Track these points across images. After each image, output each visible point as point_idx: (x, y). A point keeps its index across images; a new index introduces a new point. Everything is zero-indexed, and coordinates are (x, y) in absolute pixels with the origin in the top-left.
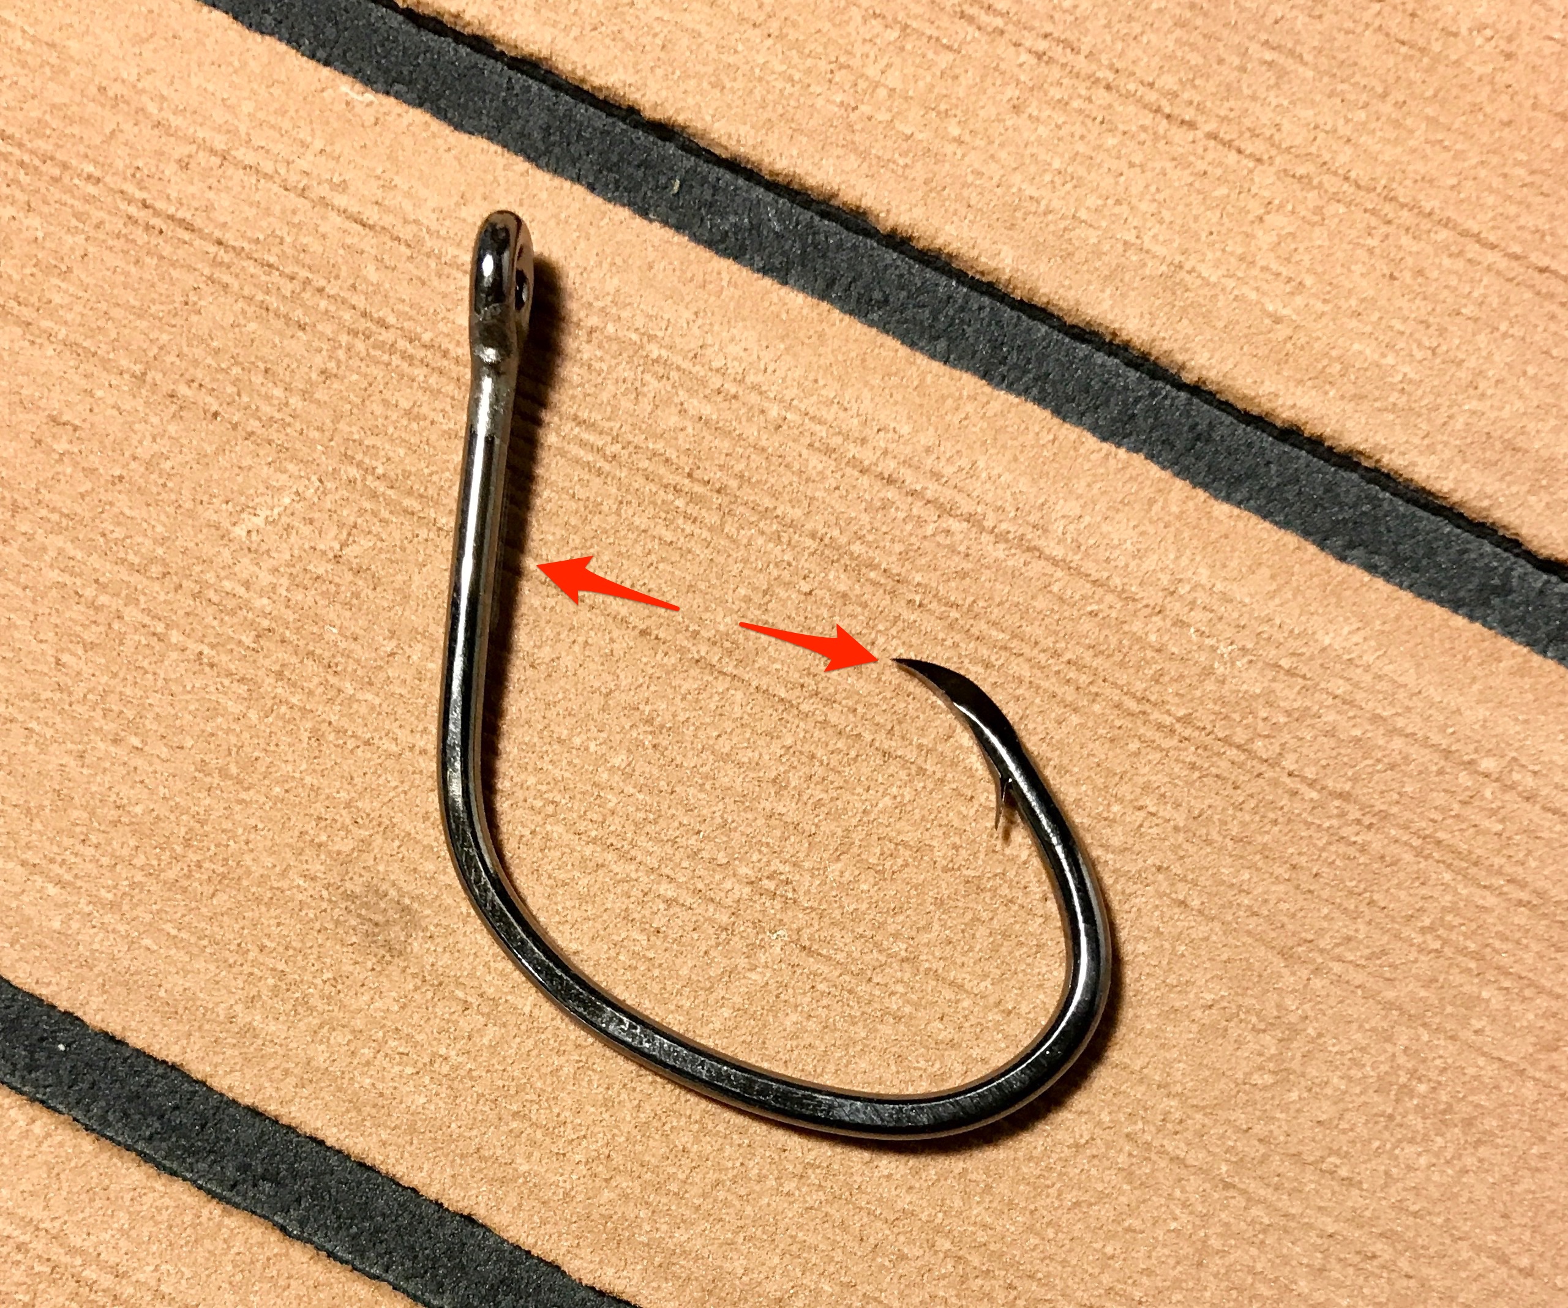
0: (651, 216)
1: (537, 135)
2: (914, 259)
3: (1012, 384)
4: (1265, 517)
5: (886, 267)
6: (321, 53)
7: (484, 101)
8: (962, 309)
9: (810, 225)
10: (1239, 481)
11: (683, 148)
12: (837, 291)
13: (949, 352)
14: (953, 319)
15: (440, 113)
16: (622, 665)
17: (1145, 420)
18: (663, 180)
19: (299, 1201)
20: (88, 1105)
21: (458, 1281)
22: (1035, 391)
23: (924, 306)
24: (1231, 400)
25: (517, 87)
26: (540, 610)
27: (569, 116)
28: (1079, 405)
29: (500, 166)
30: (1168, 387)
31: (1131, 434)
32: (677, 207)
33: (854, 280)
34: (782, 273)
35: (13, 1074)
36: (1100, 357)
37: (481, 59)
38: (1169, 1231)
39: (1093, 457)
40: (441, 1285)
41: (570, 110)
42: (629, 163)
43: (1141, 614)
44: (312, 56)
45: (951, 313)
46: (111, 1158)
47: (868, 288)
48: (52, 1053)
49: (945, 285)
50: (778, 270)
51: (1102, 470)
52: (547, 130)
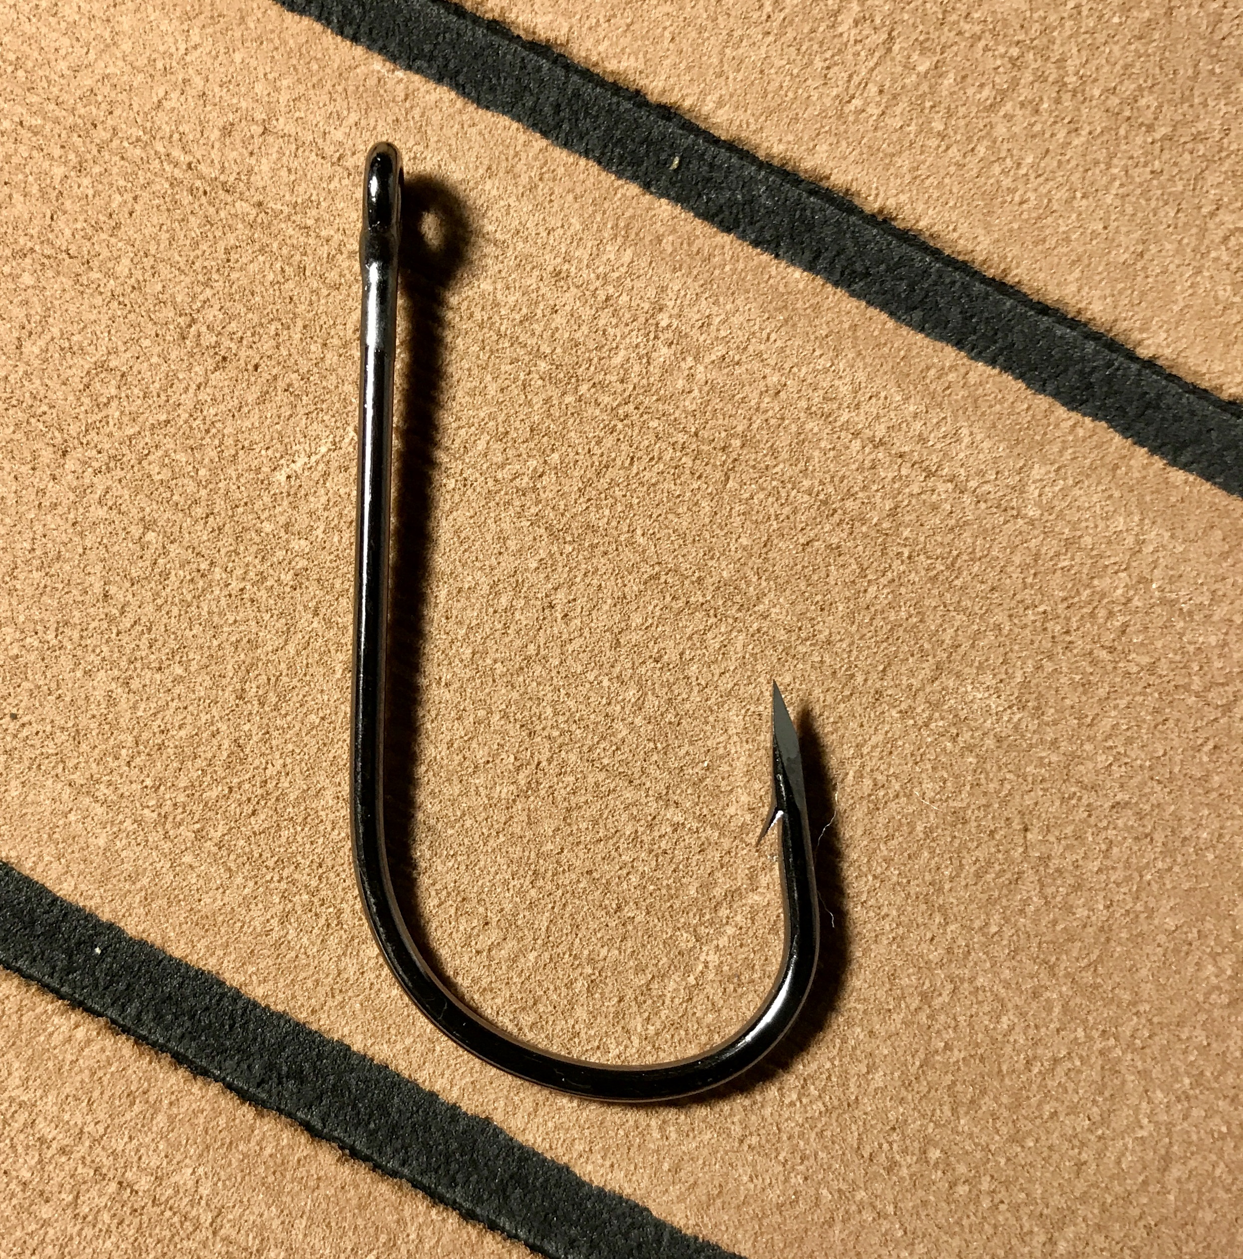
0: (653, 189)
1: (548, 110)
2: (894, 235)
3: (980, 353)
4: (1208, 480)
5: (868, 242)
6: (349, 30)
7: (499, 78)
8: (935, 284)
9: (798, 202)
10: (1184, 445)
11: (682, 127)
12: (822, 264)
13: (924, 321)
14: (927, 292)
15: (460, 89)
16: (633, 606)
17: (1101, 387)
18: (663, 157)
19: (320, 1098)
20: (123, 1005)
21: (470, 1175)
22: (1001, 359)
23: (902, 279)
24: (1181, 374)
25: (529, 67)
26: (557, 555)
27: (577, 95)
28: (1041, 373)
29: (521, 141)
30: (1121, 359)
31: (1087, 400)
32: (676, 182)
33: (838, 254)
34: (773, 245)
35: (51, 975)
36: (1059, 331)
37: (496, 40)
38: (1137, 1138)
39: (1063, 425)
40: (453, 1179)
41: (578, 90)
42: (633, 140)
43: (1110, 571)
44: (341, 33)
45: (926, 286)
46: (150, 1062)
47: (851, 262)
48: (89, 956)
49: (920, 260)
50: (769, 243)
51: (1071, 438)
52: (557, 108)
